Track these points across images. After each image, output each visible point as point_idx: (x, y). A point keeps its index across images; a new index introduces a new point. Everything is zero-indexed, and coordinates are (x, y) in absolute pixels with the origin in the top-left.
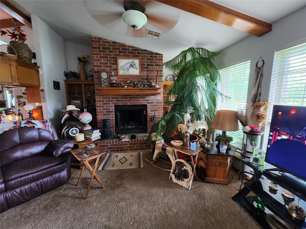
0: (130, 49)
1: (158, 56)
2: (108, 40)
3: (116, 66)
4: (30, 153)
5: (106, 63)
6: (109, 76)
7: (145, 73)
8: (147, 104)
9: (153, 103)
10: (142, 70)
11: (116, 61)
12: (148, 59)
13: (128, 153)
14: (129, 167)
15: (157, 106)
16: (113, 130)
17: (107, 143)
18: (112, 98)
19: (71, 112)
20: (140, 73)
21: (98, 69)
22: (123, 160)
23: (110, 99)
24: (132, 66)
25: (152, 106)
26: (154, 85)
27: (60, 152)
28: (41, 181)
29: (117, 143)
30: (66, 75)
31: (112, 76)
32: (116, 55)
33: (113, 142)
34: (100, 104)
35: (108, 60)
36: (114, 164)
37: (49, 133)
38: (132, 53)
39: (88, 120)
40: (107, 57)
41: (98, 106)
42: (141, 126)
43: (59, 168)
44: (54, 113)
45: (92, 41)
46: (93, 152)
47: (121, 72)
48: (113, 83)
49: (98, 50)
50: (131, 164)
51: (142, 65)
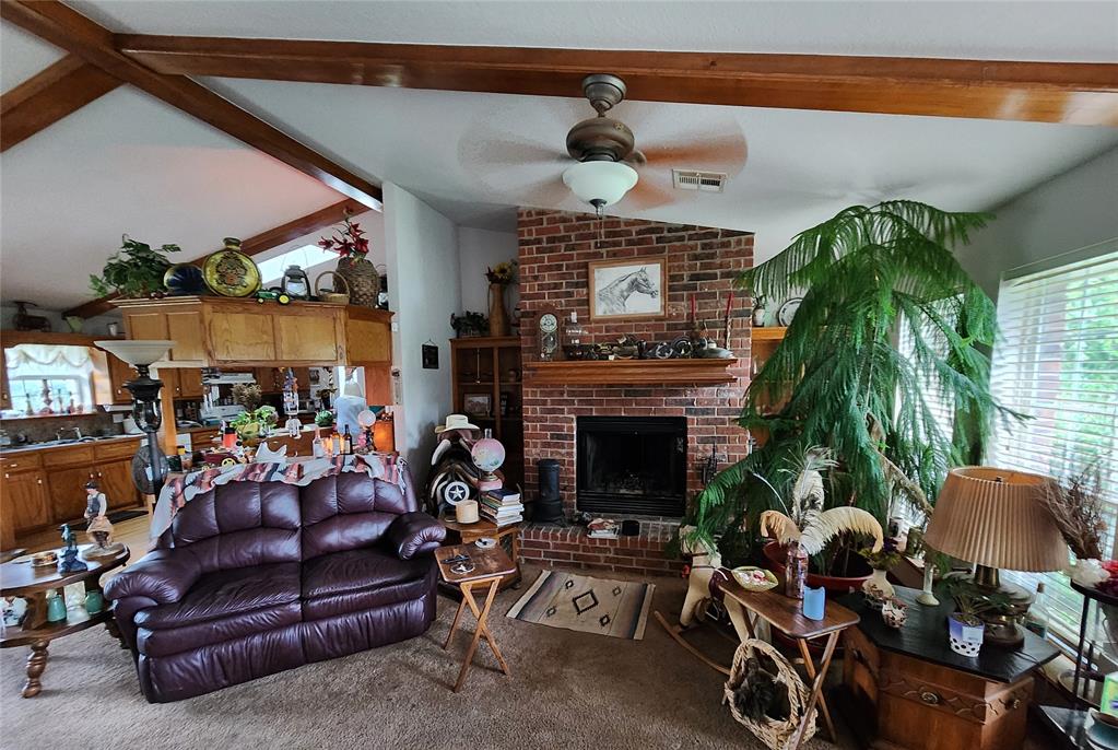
0: (634, 229)
1: (733, 240)
2: (566, 212)
3: (585, 290)
4: (355, 538)
5: (556, 286)
6: (564, 324)
7: (683, 307)
8: (688, 417)
9: (708, 414)
10: (672, 299)
11: (587, 275)
12: (696, 257)
13: (606, 581)
14: (596, 629)
15: (723, 422)
16: (571, 495)
17: (546, 536)
18: (572, 393)
19: (455, 435)
20: (664, 307)
21: (532, 305)
22: (585, 601)
23: (566, 397)
24: (635, 286)
25: (707, 422)
26: (712, 351)
27: (413, 549)
28: (368, 614)
29: (577, 543)
30: (457, 323)
31: (569, 322)
32: (588, 256)
33: (564, 537)
34: (534, 411)
35: (562, 276)
36: (554, 608)
37: (398, 491)
38: (640, 242)
39: (493, 461)
40: (559, 267)
41: (528, 420)
42: (664, 493)
43: (406, 588)
44: (420, 432)
45: (520, 223)
46: (485, 563)
47: (600, 310)
48: (574, 347)
49: (534, 247)
50: (605, 620)
51: (672, 278)
